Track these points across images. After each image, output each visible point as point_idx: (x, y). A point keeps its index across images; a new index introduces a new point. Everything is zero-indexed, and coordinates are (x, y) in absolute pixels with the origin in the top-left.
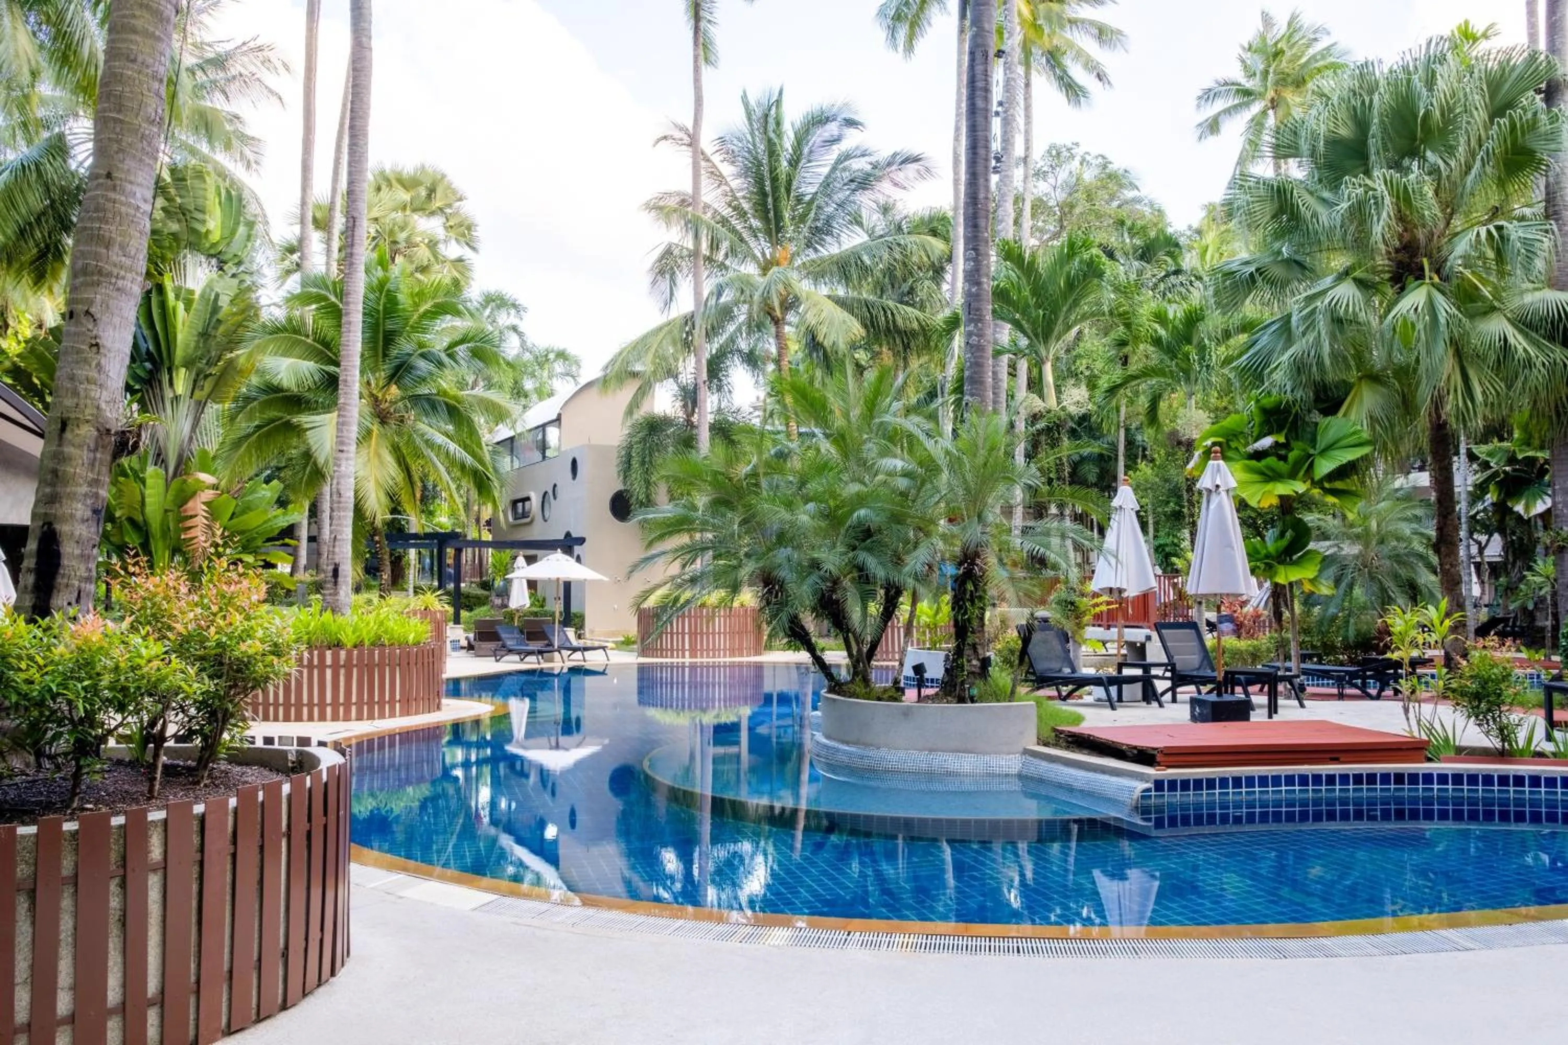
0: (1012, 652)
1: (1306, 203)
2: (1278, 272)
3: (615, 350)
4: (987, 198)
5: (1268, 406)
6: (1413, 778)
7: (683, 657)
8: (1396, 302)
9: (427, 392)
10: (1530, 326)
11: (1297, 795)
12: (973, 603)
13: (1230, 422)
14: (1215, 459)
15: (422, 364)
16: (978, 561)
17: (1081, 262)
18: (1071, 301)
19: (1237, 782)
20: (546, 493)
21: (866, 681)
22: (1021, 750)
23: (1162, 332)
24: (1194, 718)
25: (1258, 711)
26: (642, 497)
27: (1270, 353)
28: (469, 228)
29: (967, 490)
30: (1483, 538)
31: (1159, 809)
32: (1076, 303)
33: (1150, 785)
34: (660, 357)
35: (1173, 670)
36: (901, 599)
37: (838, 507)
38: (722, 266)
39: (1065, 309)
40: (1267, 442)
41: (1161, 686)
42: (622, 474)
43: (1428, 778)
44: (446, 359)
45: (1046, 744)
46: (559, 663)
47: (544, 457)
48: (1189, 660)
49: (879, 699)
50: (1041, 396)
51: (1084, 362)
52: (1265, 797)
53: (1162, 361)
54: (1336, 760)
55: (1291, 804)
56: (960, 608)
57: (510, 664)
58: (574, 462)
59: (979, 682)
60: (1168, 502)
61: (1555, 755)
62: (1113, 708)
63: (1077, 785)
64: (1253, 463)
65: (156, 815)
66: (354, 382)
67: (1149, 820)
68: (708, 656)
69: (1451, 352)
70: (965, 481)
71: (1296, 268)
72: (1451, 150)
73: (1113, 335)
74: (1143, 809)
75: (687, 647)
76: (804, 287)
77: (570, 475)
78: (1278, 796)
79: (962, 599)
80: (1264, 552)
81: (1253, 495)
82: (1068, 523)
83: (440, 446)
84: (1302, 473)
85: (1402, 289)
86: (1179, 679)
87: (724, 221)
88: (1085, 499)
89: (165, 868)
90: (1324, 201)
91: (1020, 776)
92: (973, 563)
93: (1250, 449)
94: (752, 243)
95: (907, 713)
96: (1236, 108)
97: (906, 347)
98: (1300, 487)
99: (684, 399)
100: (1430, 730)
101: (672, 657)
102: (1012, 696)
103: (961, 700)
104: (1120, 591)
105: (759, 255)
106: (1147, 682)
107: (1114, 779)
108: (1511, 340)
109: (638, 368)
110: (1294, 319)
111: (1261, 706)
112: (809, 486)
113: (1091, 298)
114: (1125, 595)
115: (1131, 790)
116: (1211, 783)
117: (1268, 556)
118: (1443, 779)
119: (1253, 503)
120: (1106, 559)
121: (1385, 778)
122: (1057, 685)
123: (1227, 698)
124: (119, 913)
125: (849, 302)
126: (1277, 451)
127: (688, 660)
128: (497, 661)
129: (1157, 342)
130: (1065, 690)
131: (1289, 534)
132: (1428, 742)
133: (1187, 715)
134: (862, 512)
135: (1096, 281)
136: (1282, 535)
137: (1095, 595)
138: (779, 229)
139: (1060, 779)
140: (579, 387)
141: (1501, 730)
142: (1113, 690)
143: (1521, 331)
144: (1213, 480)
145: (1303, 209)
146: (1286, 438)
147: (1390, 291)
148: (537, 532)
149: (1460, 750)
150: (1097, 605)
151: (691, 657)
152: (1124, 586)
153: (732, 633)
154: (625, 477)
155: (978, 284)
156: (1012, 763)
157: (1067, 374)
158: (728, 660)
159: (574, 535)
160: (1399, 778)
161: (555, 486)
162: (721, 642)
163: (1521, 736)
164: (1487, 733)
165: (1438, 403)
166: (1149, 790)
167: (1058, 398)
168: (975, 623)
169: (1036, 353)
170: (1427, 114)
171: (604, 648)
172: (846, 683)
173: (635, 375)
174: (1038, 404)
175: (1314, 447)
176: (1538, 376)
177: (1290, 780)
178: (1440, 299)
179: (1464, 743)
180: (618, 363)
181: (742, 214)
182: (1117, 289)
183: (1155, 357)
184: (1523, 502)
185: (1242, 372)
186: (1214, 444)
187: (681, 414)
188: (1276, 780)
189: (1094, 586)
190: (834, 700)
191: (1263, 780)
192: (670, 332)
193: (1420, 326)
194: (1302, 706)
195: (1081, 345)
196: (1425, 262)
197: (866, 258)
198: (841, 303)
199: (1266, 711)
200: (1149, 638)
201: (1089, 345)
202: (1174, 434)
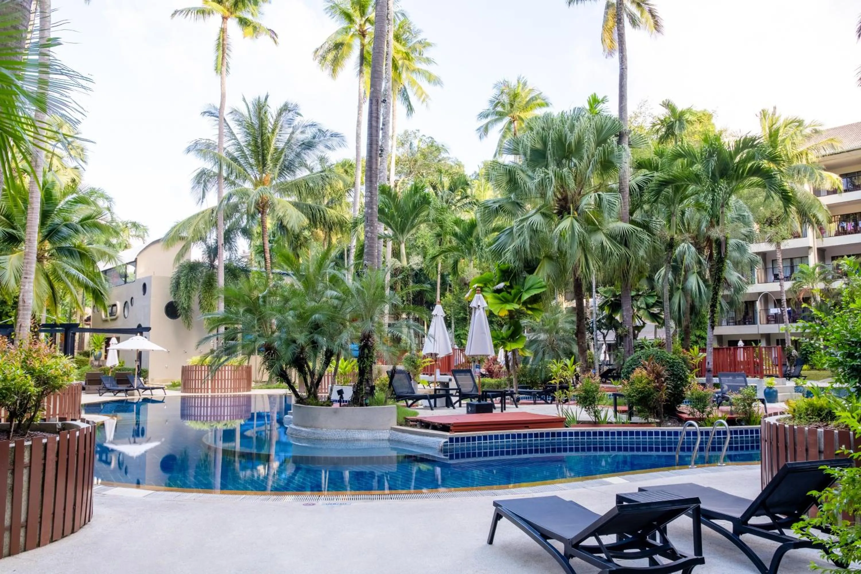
0: (384, 385)
1: (521, 176)
2: (508, 207)
3: (172, 225)
4: (377, 168)
5: (504, 269)
6: (559, 434)
7: (208, 392)
8: (559, 223)
9: (68, 245)
10: (612, 237)
11: (511, 443)
12: (368, 359)
13: (486, 275)
14: (478, 293)
15: (64, 229)
16: (370, 339)
17: (420, 196)
18: (414, 214)
19: (485, 438)
20: (126, 302)
21: (316, 397)
22: (389, 428)
23: (457, 229)
24: (468, 412)
25: (497, 410)
26: (185, 306)
27: (506, 243)
28: (82, 150)
29: (366, 306)
30: (605, 332)
31: (451, 451)
32: (417, 215)
33: (447, 440)
34: (196, 231)
35: (460, 392)
36: (333, 358)
37: (304, 313)
38: (233, 183)
39: (412, 218)
40: (501, 285)
41: (454, 399)
42: (173, 293)
43: (565, 434)
44: (79, 227)
45: (401, 425)
46: (137, 396)
47: (126, 282)
48: (467, 388)
49: (322, 405)
50: (400, 260)
51: (421, 240)
52: (497, 444)
53: (458, 244)
54: (527, 427)
55: (508, 447)
56: (362, 361)
57: (108, 397)
58: (144, 285)
59: (370, 397)
60: (460, 313)
61: (616, 423)
62: (432, 409)
63: (415, 442)
64: (497, 295)
65: (27, 443)
66: (34, 240)
67: (447, 456)
68: (221, 392)
69: (580, 248)
70: (365, 302)
71: (517, 206)
72: (581, 159)
73: (435, 231)
74: (444, 451)
75: (210, 387)
76: (276, 197)
77: (142, 293)
78: (502, 444)
79: (363, 357)
80: (501, 336)
81: (497, 309)
82: (411, 322)
83: (74, 276)
84: (516, 300)
85: (562, 217)
86: (463, 396)
87: (235, 160)
88: (420, 311)
89: (30, 466)
90: (529, 176)
91: (389, 440)
92: (368, 340)
93: (495, 288)
94: (249, 171)
95: (336, 411)
96: (496, 120)
97: (331, 229)
98: (517, 306)
99: (209, 253)
100: (567, 414)
101: (201, 392)
102: (385, 403)
103: (362, 405)
104: (436, 355)
105: (254, 179)
106: (448, 396)
107: (432, 438)
108: (605, 244)
109: (184, 234)
110: (515, 230)
111: (498, 408)
112: (290, 303)
113: (424, 214)
114: (438, 356)
115: (439, 442)
116: (474, 439)
117: (503, 338)
118: (571, 434)
119: (496, 313)
120: (429, 339)
121: (548, 434)
122: (405, 400)
123: (483, 402)
124: (10, 486)
125: (301, 205)
126: (507, 289)
127: (210, 394)
128: (100, 396)
129: (455, 235)
130: (410, 402)
131: (512, 328)
132: (565, 419)
133: (466, 412)
134: (317, 316)
135: (426, 206)
136: (509, 328)
137: (424, 357)
138: (264, 165)
139: (408, 440)
140: (147, 244)
141: (595, 413)
142: (432, 401)
143: (609, 239)
144: (477, 302)
145: (519, 180)
146: (510, 283)
147: (556, 219)
148: (119, 325)
149: (578, 422)
150: (424, 362)
151: (212, 392)
152: (437, 352)
153: (235, 379)
154: (175, 295)
155: (372, 208)
156: (386, 435)
157: (412, 248)
158: (232, 394)
159: (143, 326)
160: (553, 434)
161: (132, 298)
162: (228, 384)
163: (603, 415)
164: (589, 414)
165: (575, 271)
166: (447, 442)
167: (408, 261)
168: (368, 368)
169: (397, 238)
170: (570, 144)
171: (163, 388)
172: (305, 399)
173: (182, 238)
174: (398, 264)
175: (523, 288)
176: (615, 259)
177: (508, 436)
178: (576, 224)
179: (580, 419)
180: (173, 232)
181: (245, 157)
182: (437, 209)
183: (455, 242)
184: (619, 315)
185: (493, 252)
186: (478, 287)
187: (207, 261)
188: (502, 437)
189: (423, 353)
190: (300, 407)
191: (496, 437)
192: (203, 217)
193: (567, 236)
194: (517, 407)
195: (419, 232)
196: (571, 206)
197: (311, 185)
198: (296, 205)
199: (500, 409)
200: (450, 380)
201: (423, 233)
202: (463, 280)
